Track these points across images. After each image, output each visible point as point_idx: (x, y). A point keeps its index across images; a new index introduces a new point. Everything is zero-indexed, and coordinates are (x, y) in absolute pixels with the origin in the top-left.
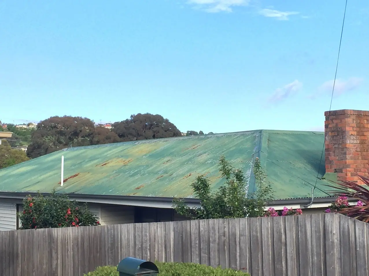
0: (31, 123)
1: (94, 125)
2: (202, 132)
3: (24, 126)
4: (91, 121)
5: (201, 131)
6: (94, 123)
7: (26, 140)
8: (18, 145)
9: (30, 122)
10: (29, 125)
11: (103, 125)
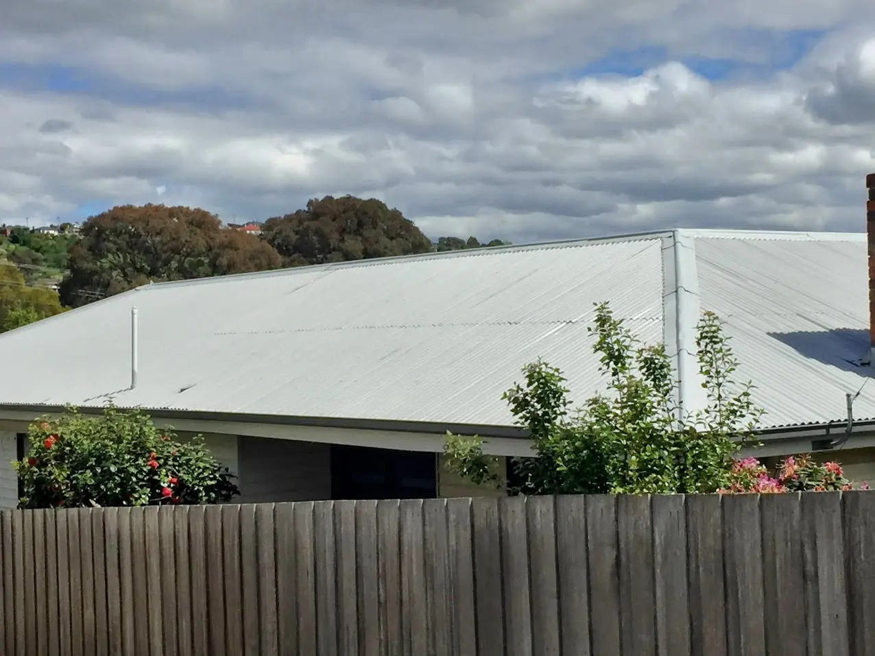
0: (68, 224)
1: (220, 227)
2: (475, 239)
3: (51, 232)
4: (211, 217)
5: (471, 237)
6: (220, 222)
7: (57, 264)
8: (40, 277)
9: (66, 222)
10: (62, 229)
11: (239, 226)
